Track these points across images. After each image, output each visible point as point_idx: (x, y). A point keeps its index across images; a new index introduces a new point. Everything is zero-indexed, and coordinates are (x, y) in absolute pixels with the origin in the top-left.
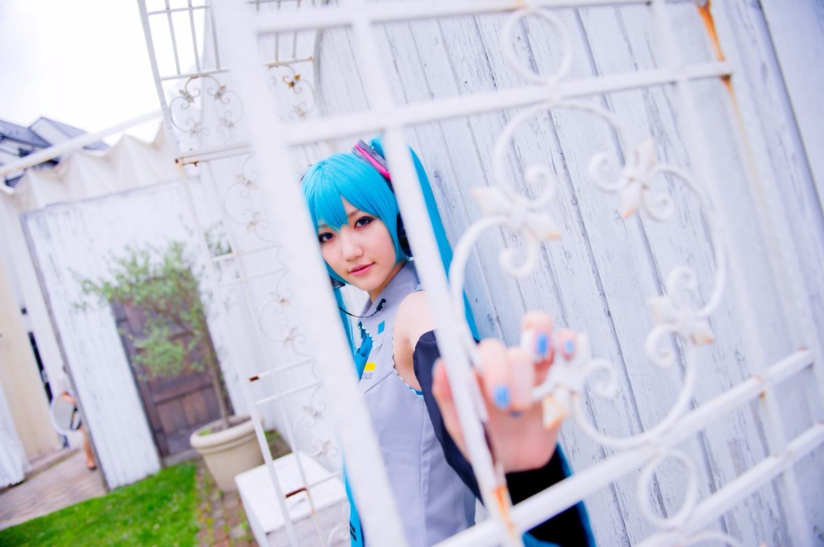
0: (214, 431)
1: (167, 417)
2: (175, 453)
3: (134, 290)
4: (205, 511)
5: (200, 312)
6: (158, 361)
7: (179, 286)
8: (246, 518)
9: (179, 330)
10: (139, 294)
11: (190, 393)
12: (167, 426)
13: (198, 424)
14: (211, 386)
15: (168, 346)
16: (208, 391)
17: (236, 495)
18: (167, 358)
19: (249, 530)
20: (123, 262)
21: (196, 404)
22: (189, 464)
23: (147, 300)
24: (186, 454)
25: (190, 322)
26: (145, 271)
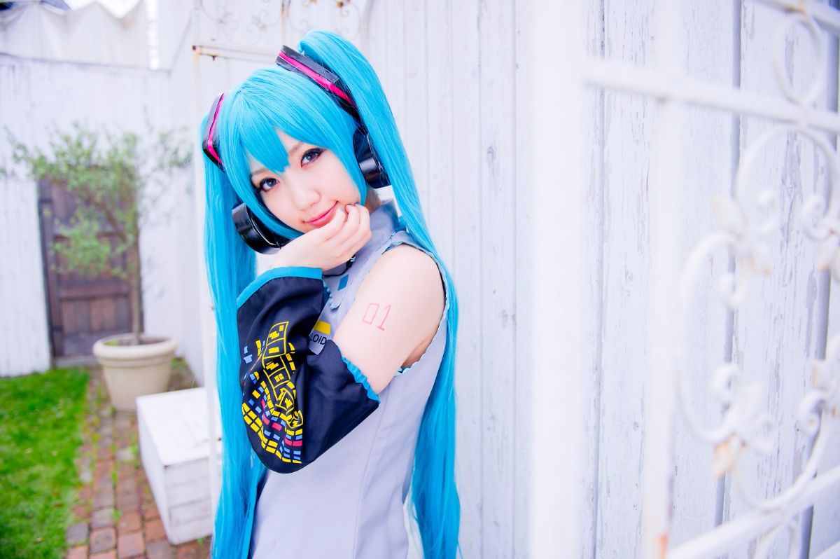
0: (121, 344)
1: (70, 316)
2: (69, 356)
3: (72, 173)
4: (92, 425)
5: (136, 216)
6: (80, 256)
7: (122, 183)
8: (138, 442)
9: (109, 229)
10: (77, 178)
11: (101, 297)
12: (68, 326)
13: (104, 331)
14: (127, 296)
15: (95, 243)
16: (122, 301)
17: (133, 417)
18: (89, 255)
19: (138, 455)
20: (67, 139)
21: (105, 311)
22: (82, 371)
23: (84, 187)
24: (82, 360)
25: (123, 223)
26: (89, 155)
